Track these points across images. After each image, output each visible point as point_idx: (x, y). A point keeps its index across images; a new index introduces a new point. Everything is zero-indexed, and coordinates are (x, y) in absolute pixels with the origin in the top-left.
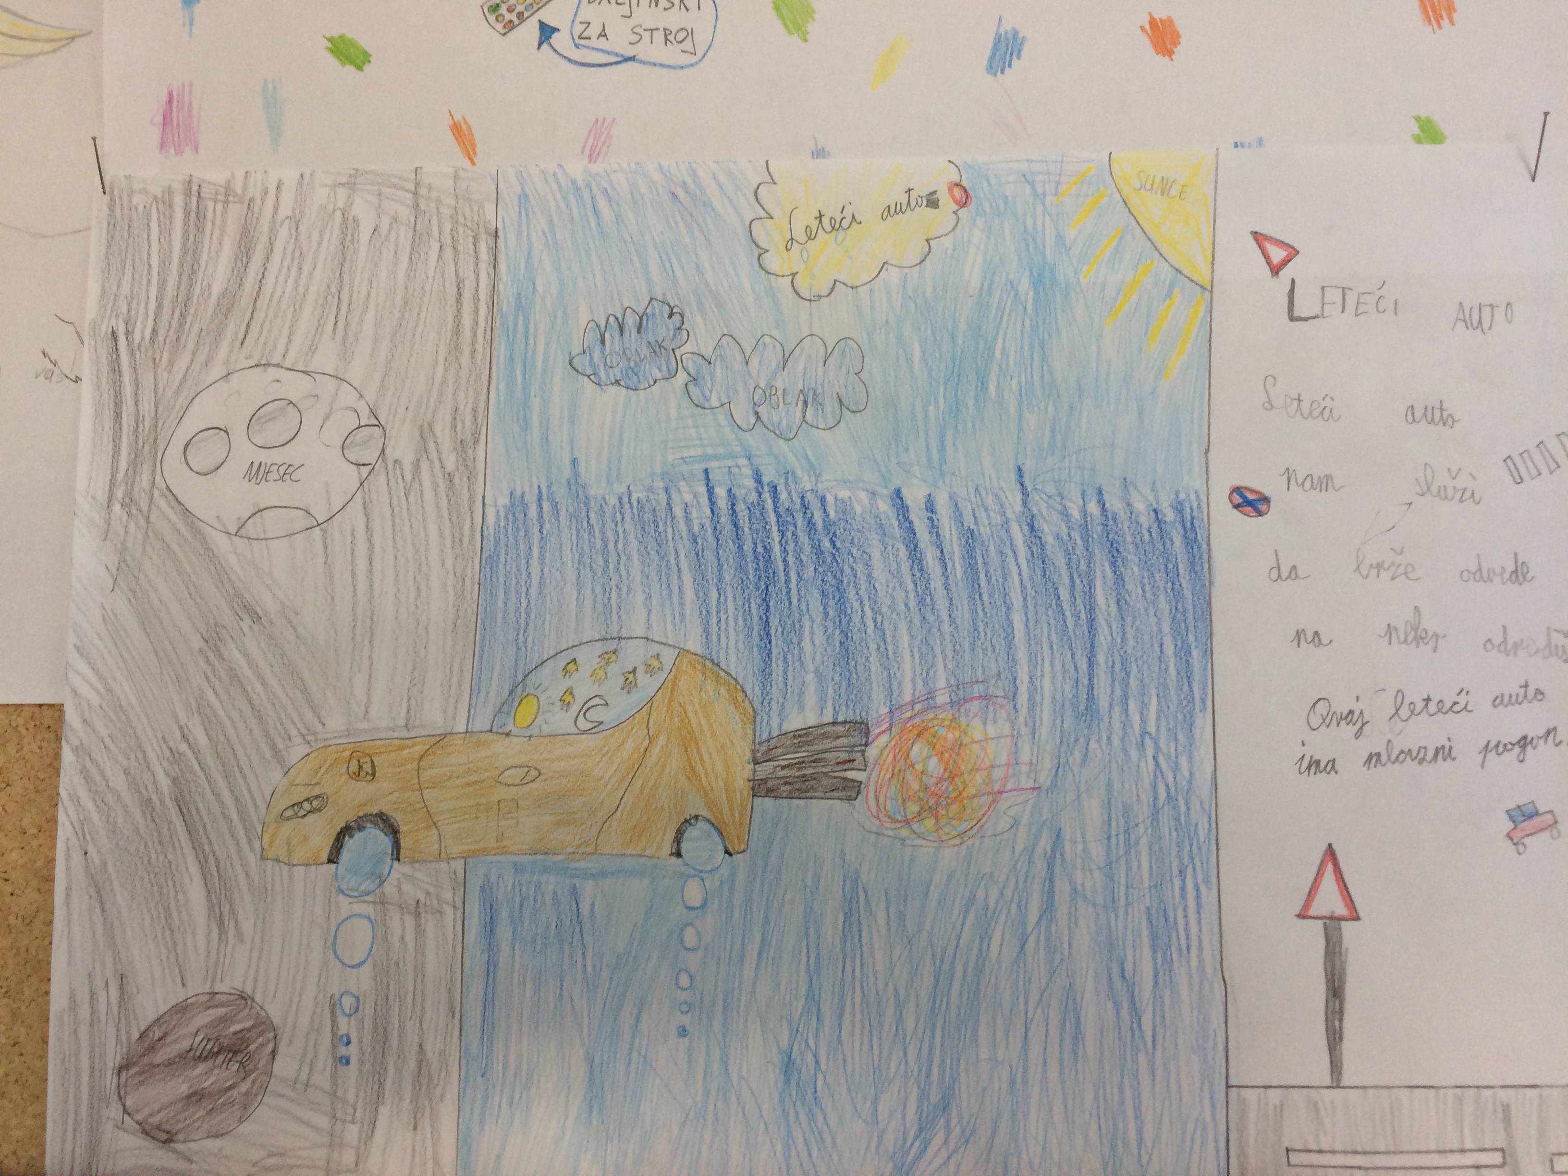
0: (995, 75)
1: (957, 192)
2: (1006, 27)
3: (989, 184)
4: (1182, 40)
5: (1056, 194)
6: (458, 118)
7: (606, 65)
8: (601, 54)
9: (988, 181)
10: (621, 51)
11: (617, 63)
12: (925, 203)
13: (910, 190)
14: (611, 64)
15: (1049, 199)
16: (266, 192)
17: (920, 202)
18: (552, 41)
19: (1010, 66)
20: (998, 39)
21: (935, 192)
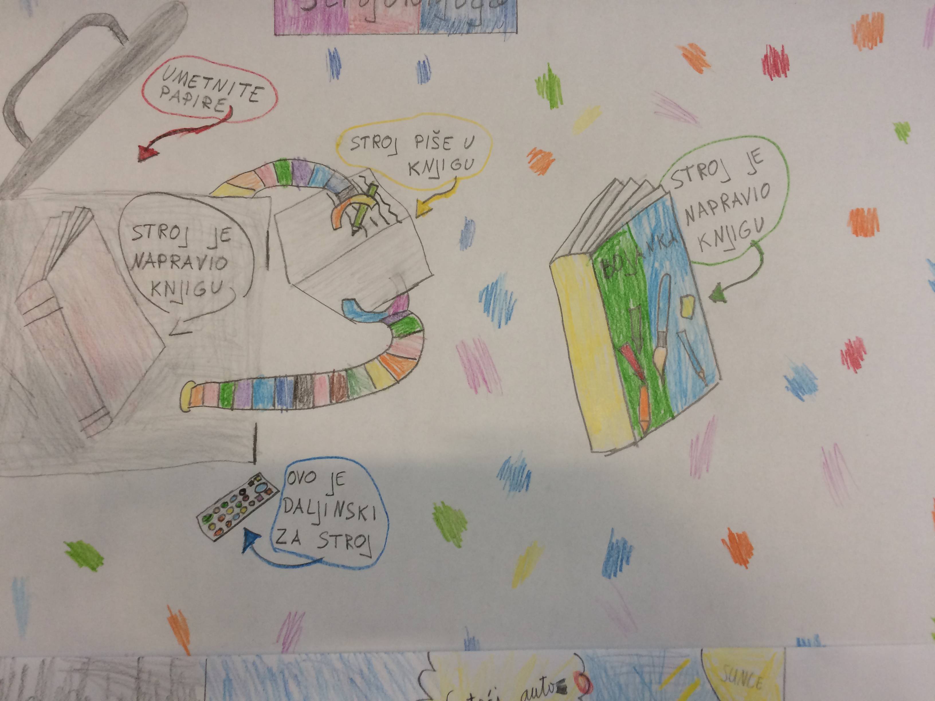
0: (610, 577)
1: (581, 680)
2: (617, 537)
3: (607, 675)
4: (754, 552)
5: (660, 683)
6: (175, 611)
7: (298, 566)
8: (294, 556)
9: (606, 672)
10: (311, 554)
11: (307, 564)
12: (556, 689)
13: (543, 678)
14: (302, 565)
15: (655, 687)
16: (13, 676)
17: (551, 689)
18: (254, 545)
19: (621, 570)
20: (611, 547)
21: (563, 680)
